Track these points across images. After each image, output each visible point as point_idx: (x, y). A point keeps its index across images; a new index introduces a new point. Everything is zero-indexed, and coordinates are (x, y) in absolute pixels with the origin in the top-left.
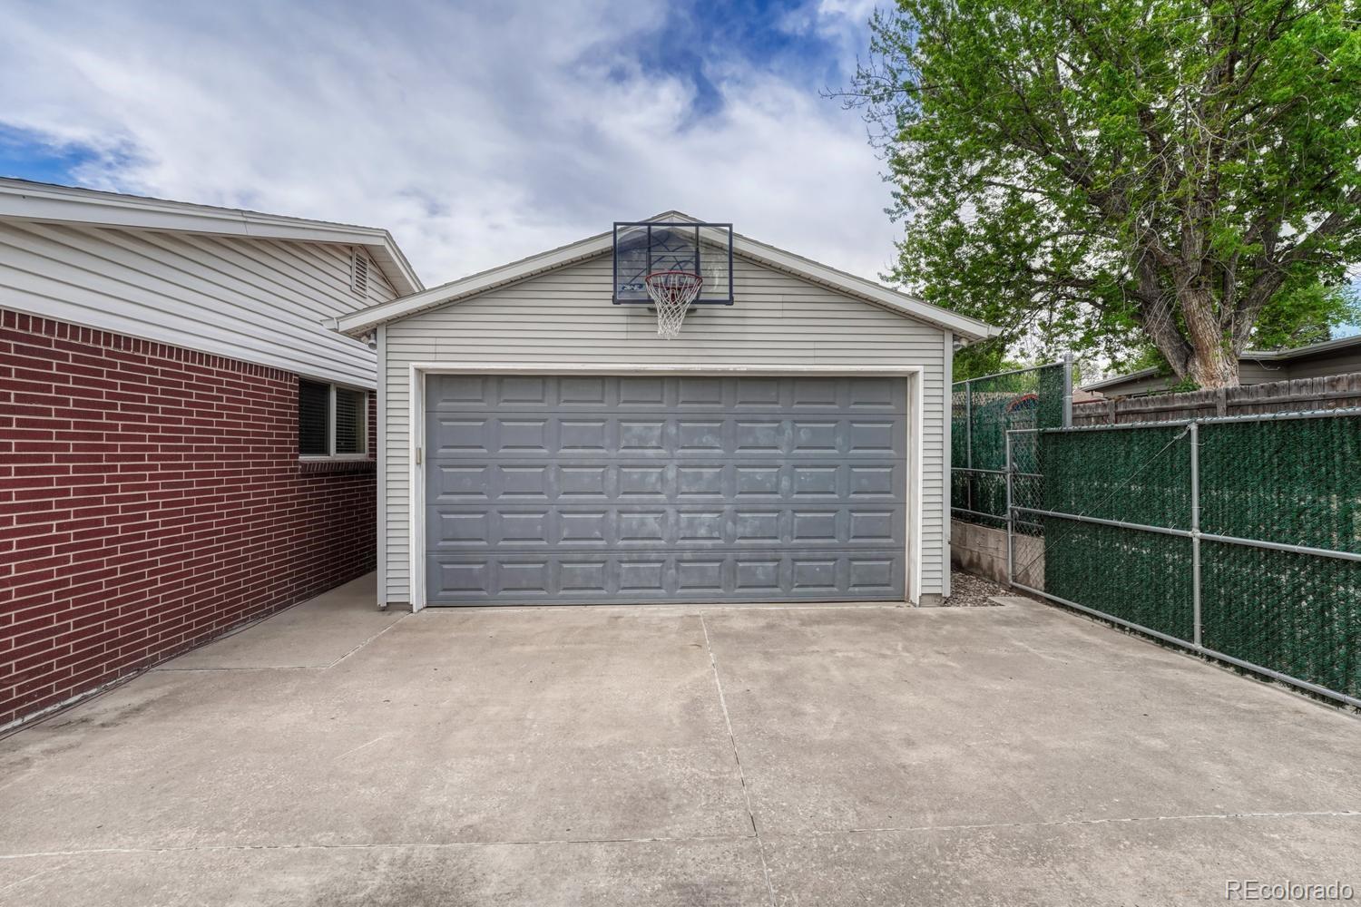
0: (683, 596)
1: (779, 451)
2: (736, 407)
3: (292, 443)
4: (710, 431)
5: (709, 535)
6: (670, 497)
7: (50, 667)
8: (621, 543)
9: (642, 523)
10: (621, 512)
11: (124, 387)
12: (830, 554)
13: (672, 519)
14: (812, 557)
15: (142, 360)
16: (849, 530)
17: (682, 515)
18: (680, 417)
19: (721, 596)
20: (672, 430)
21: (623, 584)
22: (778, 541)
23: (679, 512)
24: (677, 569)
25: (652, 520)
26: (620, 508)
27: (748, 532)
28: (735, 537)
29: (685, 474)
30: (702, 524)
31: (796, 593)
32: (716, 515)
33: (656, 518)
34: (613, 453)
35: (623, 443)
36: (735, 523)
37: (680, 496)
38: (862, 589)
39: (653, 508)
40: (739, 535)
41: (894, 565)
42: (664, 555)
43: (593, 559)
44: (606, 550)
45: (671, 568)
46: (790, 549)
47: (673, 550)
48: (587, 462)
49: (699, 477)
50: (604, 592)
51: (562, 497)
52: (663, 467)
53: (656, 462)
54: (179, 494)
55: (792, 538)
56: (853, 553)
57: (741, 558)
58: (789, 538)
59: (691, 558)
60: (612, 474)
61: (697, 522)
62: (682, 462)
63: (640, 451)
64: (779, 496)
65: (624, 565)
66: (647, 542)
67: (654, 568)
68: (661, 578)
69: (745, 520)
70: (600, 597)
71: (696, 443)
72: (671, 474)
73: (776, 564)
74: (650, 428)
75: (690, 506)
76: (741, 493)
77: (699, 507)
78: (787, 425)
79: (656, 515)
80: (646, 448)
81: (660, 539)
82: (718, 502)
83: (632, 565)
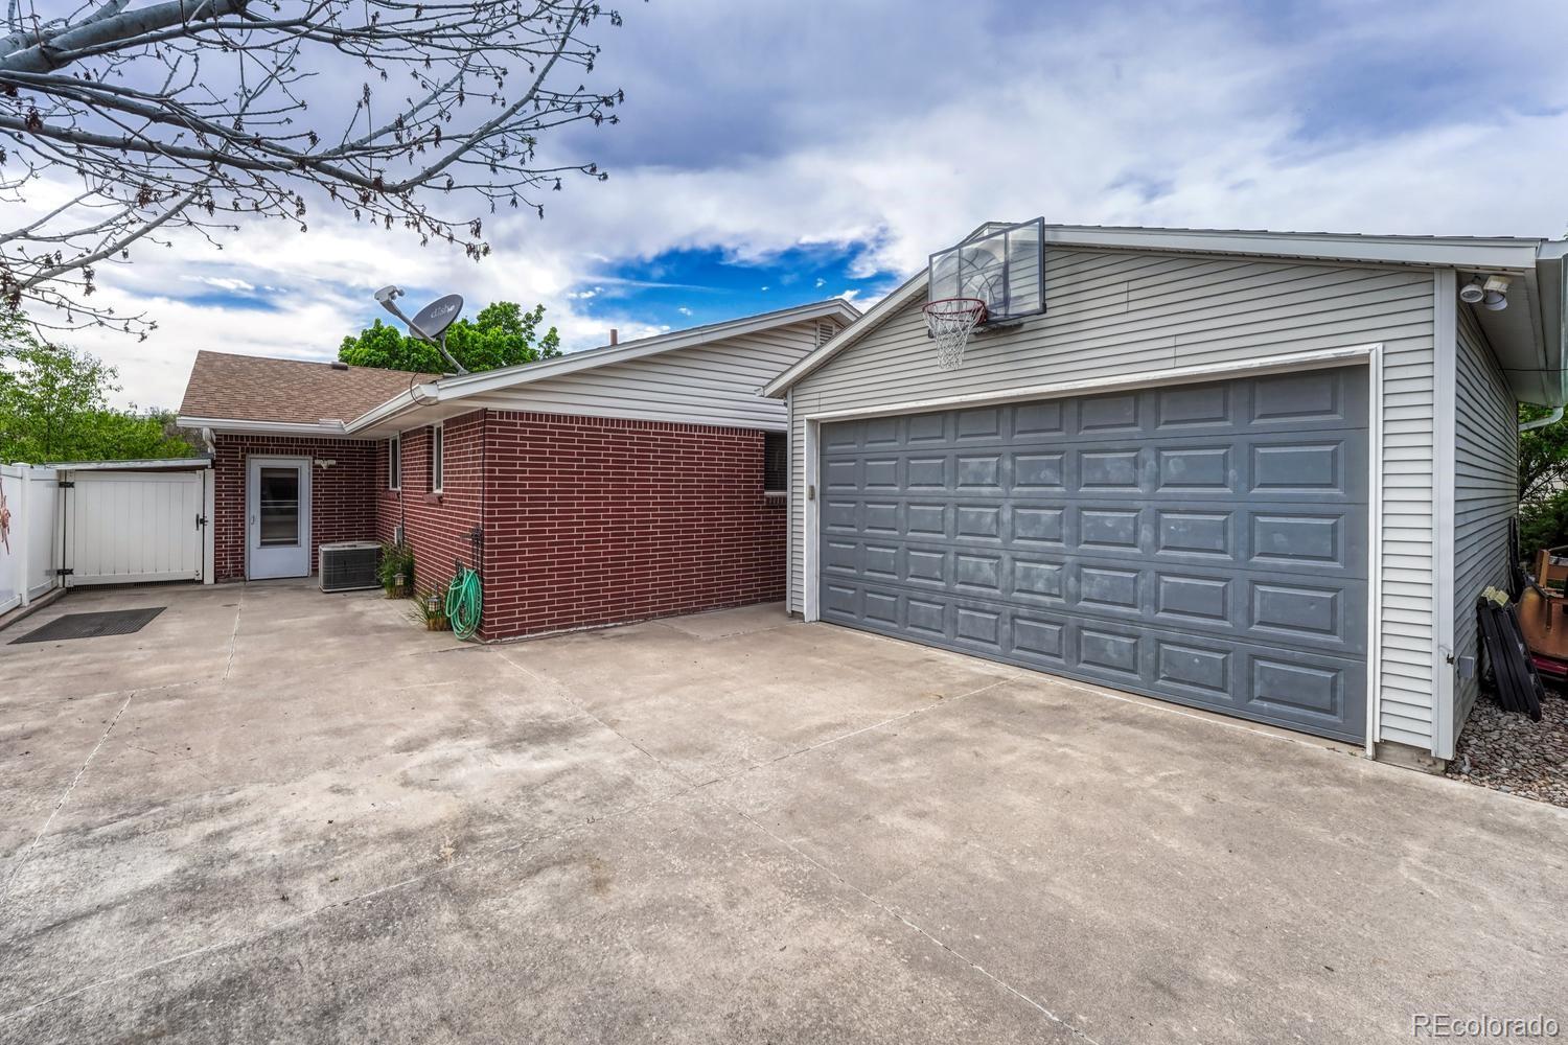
0: (1020, 658)
1: (1138, 490)
2: (1081, 433)
3: (757, 482)
4: (1049, 464)
5: (1047, 591)
6: (1004, 542)
7: (599, 604)
8: (959, 587)
9: (978, 567)
10: (958, 554)
11: (638, 450)
12: (1215, 642)
13: (1007, 566)
14: (1187, 641)
15: (649, 433)
16: (1250, 610)
17: (1018, 564)
18: (1016, 449)
19: (1062, 667)
20: (1007, 465)
21: (960, 632)
22: (1137, 611)
23: (1015, 559)
24: (1013, 624)
25: (988, 567)
26: (959, 549)
27: (1094, 592)
28: (1078, 598)
29: (1021, 515)
30: (1039, 576)
31: (1162, 686)
32: (1056, 567)
33: (991, 564)
34: (951, 491)
35: (961, 481)
36: (1078, 579)
37: (1016, 541)
38: (1276, 707)
39: (988, 552)
40: (1084, 596)
41: (1341, 681)
42: (998, 607)
43: (933, 600)
44: (945, 592)
45: (1006, 623)
46: (1154, 624)
47: (1008, 603)
48: (929, 500)
49: (1036, 520)
50: (943, 636)
51: (910, 534)
52: (998, 507)
53: (992, 502)
54: (671, 515)
55: (1157, 610)
56: (1257, 648)
57: (1086, 625)
58: (1152, 608)
59: (1027, 615)
60: (950, 514)
61: (1034, 572)
62: (1018, 501)
63: (976, 489)
64: (1137, 551)
65: (961, 611)
66: (983, 589)
67: (989, 619)
68: (996, 632)
69: (1091, 578)
70: (939, 640)
71: (1033, 479)
72: (1006, 516)
73: (1133, 641)
74: (987, 463)
75: (1027, 554)
76: (1086, 542)
77: (1037, 556)
78: (1148, 455)
79: (992, 561)
80: (983, 485)
81: (995, 588)
82: (1058, 552)
83: (968, 612)
